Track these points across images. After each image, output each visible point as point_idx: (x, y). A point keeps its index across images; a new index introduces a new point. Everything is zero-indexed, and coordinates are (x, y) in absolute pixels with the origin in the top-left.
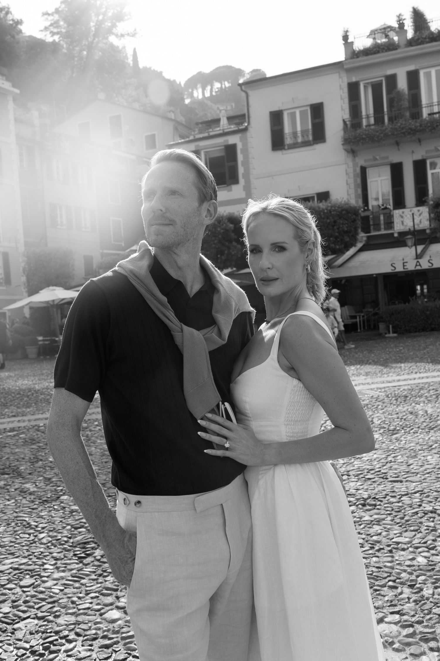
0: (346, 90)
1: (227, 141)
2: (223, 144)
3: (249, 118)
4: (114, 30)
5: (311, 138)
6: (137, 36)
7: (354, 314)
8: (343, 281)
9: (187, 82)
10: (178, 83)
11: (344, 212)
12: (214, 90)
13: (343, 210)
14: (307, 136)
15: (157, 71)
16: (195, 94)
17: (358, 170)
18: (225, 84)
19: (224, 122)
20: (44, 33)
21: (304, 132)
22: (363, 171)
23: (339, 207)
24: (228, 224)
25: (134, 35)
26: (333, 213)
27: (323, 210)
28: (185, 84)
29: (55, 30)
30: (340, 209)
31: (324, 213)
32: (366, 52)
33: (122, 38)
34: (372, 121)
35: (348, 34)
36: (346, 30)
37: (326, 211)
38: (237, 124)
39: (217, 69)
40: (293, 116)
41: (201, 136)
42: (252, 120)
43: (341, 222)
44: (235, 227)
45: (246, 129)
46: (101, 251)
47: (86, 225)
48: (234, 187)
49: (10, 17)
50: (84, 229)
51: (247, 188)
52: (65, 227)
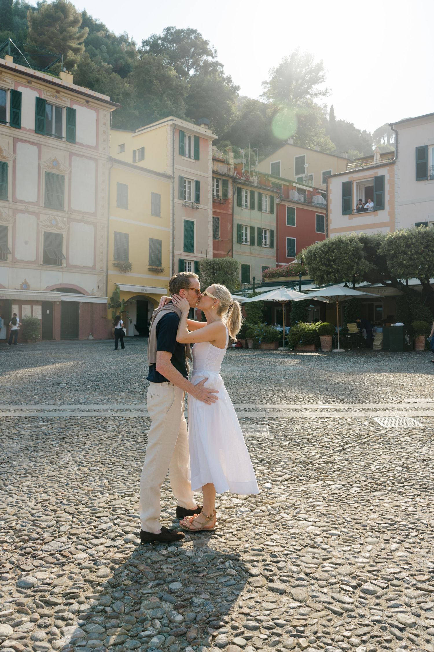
1: (377, 173)
2: (373, 176)
3: (397, 153)
4: (310, 91)
6: (329, 94)
9: (375, 132)
10: (368, 132)
15: (350, 123)
16: (382, 142)
19: (377, 157)
20: (263, 98)
25: (325, 93)
28: (374, 134)
29: (271, 95)
38: (388, 159)
41: (356, 169)
42: (399, 154)
45: (394, 163)
46: (277, 263)
47: (266, 242)
48: (380, 212)
49: (231, 85)
50: (263, 246)
51: (392, 214)
52: (248, 243)
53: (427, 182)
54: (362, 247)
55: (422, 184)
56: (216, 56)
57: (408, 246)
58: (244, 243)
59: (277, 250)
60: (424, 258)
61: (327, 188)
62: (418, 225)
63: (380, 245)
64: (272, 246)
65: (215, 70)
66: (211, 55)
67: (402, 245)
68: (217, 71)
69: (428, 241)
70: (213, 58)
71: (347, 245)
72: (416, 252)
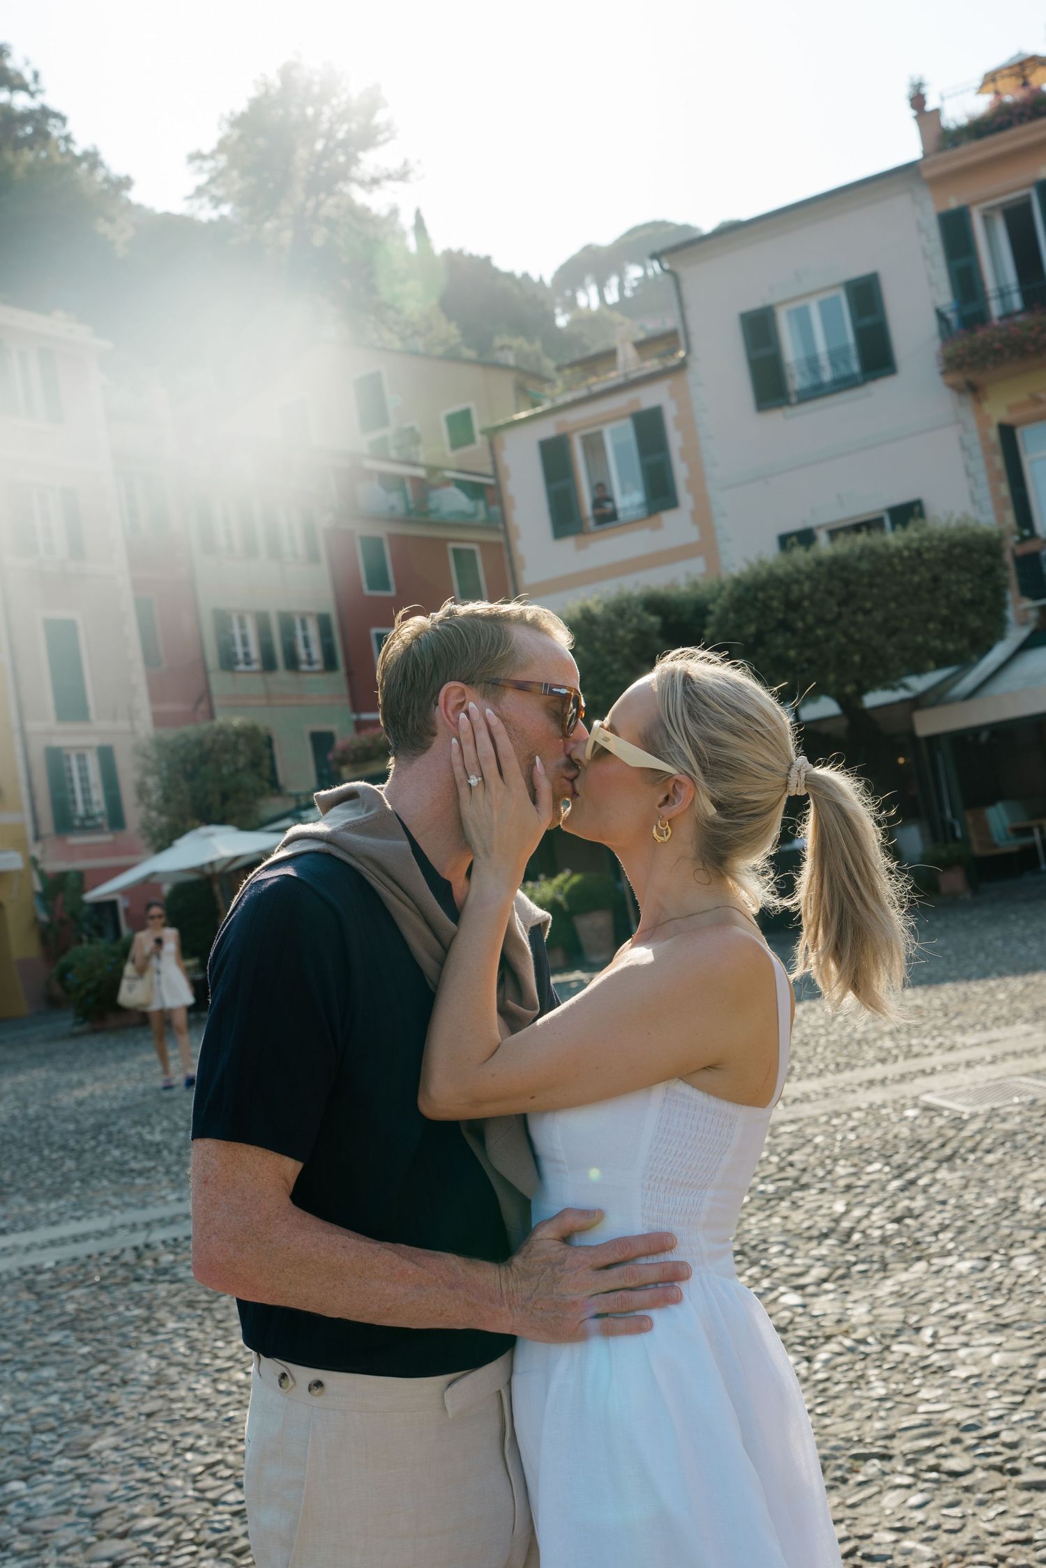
0: (934, 232)
1: (638, 400)
2: (627, 412)
3: (687, 336)
4: (355, 172)
5: (855, 367)
6: (412, 176)
7: (1023, 823)
8: (984, 737)
9: (557, 273)
10: (535, 278)
11: (957, 551)
12: (627, 284)
13: (953, 546)
14: (847, 363)
15: (478, 257)
16: (582, 300)
17: (994, 434)
18: (653, 268)
19: (627, 355)
20: (197, 204)
21: (836, 356)
22: (1008, 434)
23: (941, 539)
24: (645, 615)
25: (403, 175)
26: (926, 556)
27: (899, 552)
28: (554, 280)
29: (219, 192)
30: (945, 545)
31: (902, 558)
32: (979, 129)
33: (375, 187)
34: (1016, 302)
35: (924, 90)
36: (916, 81)
37: (906, 553)
38: (662, 356)
39: (631, 232)
40: (802, 317)
41: (569, 397)
42: (696, 341)
43: (953, 577)
44: (665, 623)
45: (682, 366)
46: (354, 717)
47: (309, 655)
48: (667, 517)
49: (100, 174)
50: (304, 667)
51: (703, 517)
52: (256, 666)
53: (788, 411)
54: (658, 627)
55: (776, 418)
56: (41, 91)
57: (792, 605)
58: (242, 667)
59: (349, 674)
60: (846, 634)
61: (495, 462)
62: (785, 541)
63: (711, 613)
64: (330, 663)
65: (42, 135)
66: (24, 87)
67: (775, 604)
68: (47, 136)
69: (847, 583)
70: (32, 95)
71: (611, 626)
72: (820, 621)
